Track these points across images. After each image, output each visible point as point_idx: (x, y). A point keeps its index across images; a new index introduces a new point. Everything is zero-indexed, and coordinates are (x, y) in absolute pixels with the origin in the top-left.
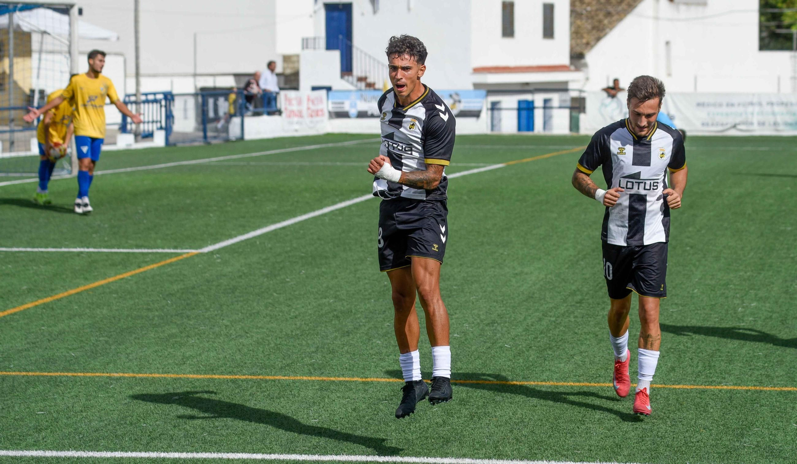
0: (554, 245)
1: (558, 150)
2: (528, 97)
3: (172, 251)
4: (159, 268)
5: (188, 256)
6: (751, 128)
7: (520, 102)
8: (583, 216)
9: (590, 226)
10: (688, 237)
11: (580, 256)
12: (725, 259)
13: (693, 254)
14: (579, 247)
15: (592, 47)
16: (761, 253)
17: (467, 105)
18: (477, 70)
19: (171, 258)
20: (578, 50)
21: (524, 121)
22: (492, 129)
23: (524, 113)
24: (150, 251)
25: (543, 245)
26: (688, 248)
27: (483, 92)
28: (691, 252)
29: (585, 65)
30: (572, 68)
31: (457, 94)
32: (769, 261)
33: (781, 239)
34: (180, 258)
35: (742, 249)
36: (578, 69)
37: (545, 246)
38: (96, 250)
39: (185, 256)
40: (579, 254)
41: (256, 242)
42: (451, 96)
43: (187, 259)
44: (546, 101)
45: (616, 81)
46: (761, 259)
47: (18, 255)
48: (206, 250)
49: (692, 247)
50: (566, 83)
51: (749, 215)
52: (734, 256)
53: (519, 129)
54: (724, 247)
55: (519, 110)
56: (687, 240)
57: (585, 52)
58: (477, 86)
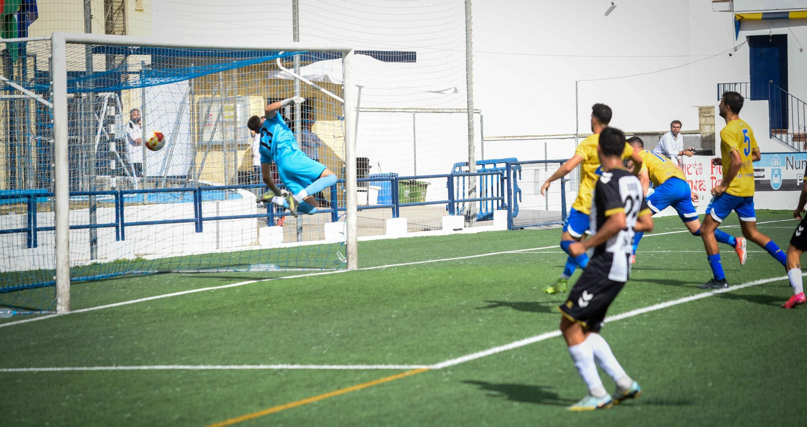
3: (397, 367)
4: (363, 390)
5: (412, 373)
19: (387, 376)
24: (369, 367)
34: (400, 376)
38: (302, 367)
39: (407, 374)
41: (510, 356)
43: (408, 377)
47: (199, 374)
48: (439, 366)
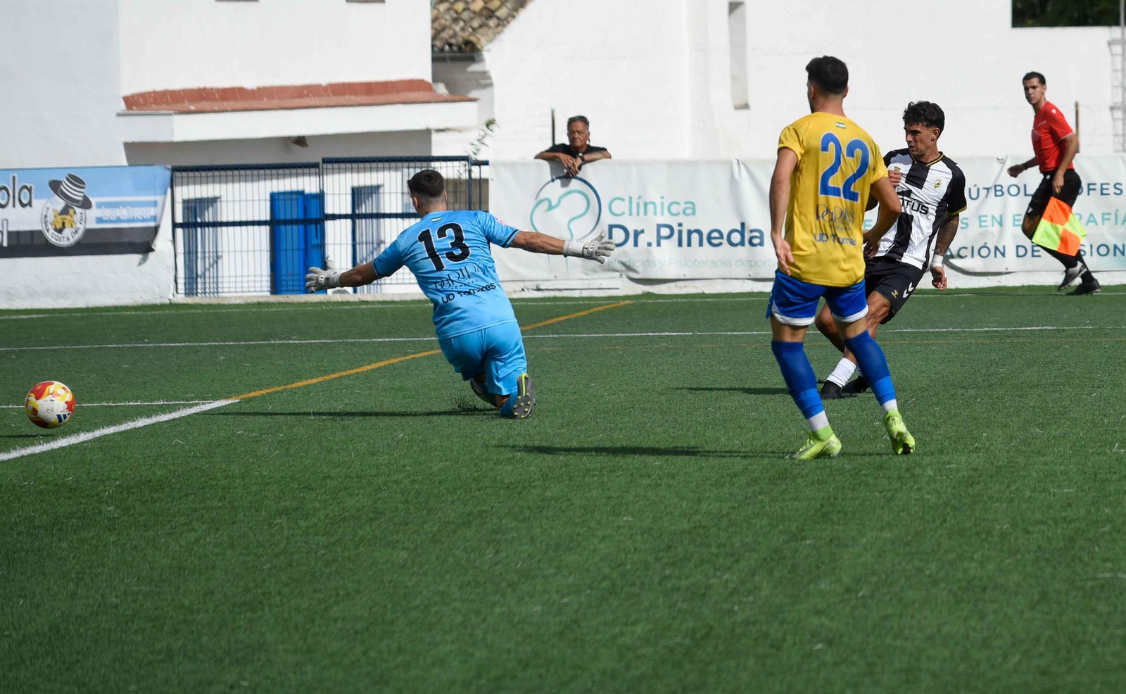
0: (400, 650)
1: (401, 349)
2: (307, 184)
6: (994, 264)
7: (275, 199)
8: (489, 555)
9: (513, 586)
10: (818, 612)
11: (483, 682)
12: (934, 675)
13: (836, 665)
14: (481, 654)
15: (503, 23)
16: (1041, 655)
17: (108, 213)
18: (137, 104)
20: (459, 32)
21: (292, 261)
22: (191, 290)
23: (292, 235)
25: (365, 653)
26: (819, 646)
27: (161, 173)
28: (829, 658)
29: (483, 81)
30: (441, 89)
31: (76, 181)
32: (1070, 679)
33: (1103, 608)
35: (985, 644)
36: (457, 94)
37: (373, 654)
40: (478, 677)
42: (55, 186)
44: (358, 194)
45: (578, 124)
46: (1043, 673)
49: (830, 643)
50: (425, 135)
51: (1003, 535)
52: (962, 667)
53: (275, 288)
54: (930, 638)
55: (274, 223)
56: (815, 621)
57: (481, 40)
58: (139, 152)
